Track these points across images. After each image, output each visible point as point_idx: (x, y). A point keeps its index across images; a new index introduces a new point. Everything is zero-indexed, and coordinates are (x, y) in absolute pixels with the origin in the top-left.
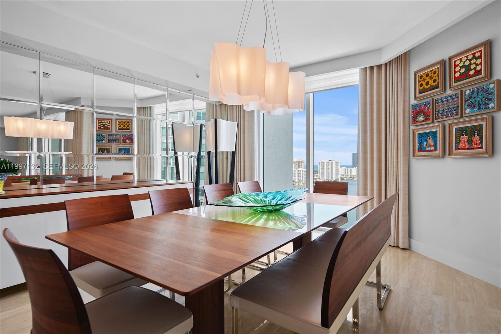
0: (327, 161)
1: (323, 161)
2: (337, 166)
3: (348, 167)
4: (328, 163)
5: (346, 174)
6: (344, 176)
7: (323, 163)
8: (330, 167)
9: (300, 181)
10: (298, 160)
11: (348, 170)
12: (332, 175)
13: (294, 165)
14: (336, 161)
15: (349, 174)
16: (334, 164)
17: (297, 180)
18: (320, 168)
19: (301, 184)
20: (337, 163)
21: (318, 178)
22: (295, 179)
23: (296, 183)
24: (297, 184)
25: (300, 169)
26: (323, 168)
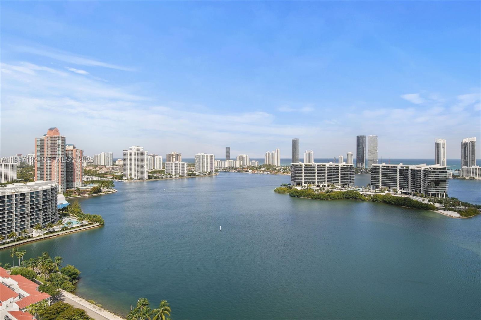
0: (203, 154)
1: (199, 154)
2: (211, 159)
3: (222, 160)
4: (203, 156)
5: (220, 166)
6: (218, 168)
7: (199, 156)
8: (205, 160)
9: (176, 174)
10: (175, 153)
11: (221, 163)
12: (207, 167)
13: (171, 158)
14: (211, 154)
15: (223, 166)
16: (209, 157)
17: (174, 173)
18: (197, 161)
19: (178, 176)
20: (211, 156)
21: (195, 171)
22: (172, 172)
23: (173, 175)
24: (174, 177)
25: (177, 162)
26: (199, 161)
